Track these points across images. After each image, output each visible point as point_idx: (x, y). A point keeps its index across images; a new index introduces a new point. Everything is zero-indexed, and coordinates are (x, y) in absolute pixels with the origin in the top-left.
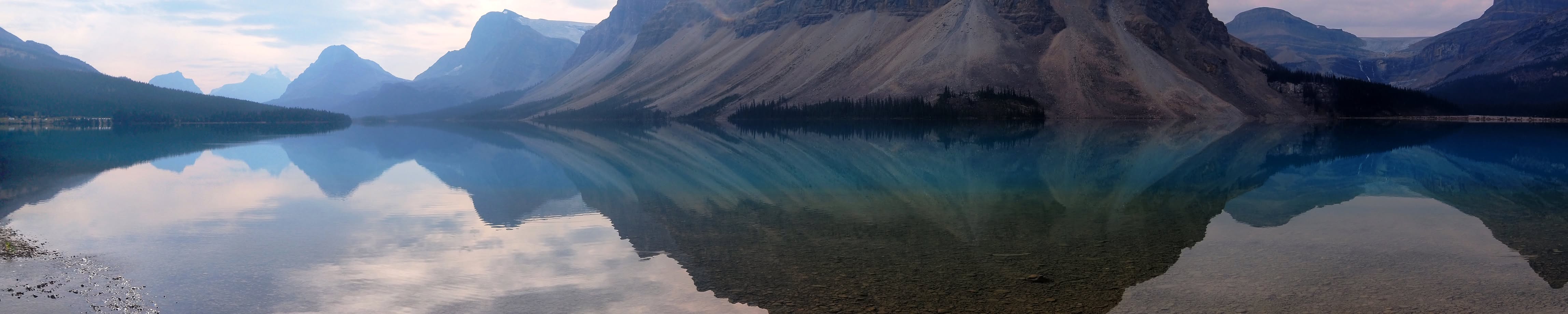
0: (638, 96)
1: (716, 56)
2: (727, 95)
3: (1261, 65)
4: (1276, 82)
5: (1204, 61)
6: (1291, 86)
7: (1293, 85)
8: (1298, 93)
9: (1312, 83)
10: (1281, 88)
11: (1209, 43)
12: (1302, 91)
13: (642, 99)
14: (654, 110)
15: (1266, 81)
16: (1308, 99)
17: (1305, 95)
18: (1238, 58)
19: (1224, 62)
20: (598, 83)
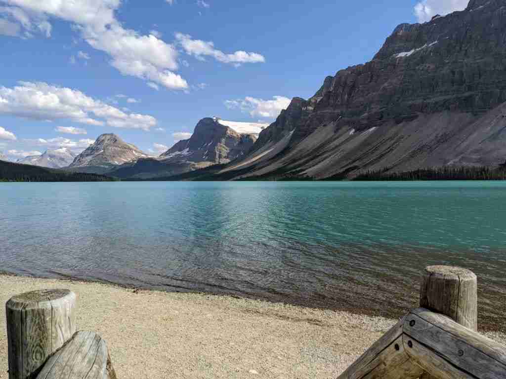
0: (294, 168)
1: (342, 143)
2: (350, 166)
13: (298, 169)
14: (305, 176)
20: (270, 160)
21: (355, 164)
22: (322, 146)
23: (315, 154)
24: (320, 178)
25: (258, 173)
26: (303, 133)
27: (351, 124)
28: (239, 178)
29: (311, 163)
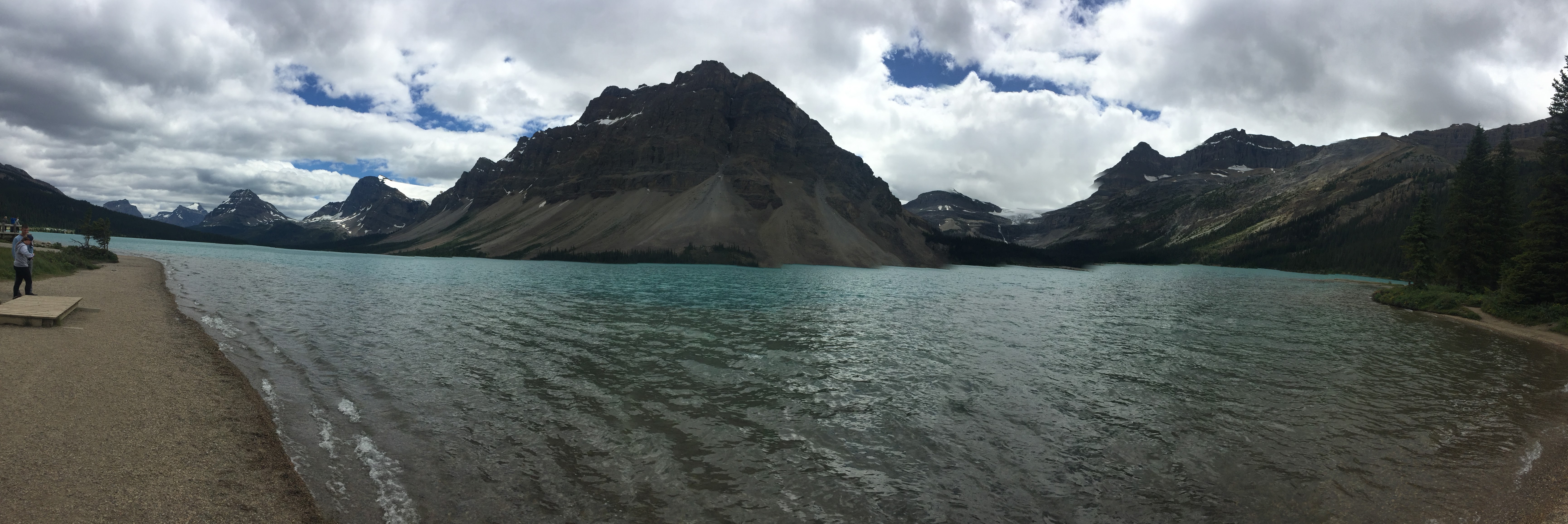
0: (467, 242)
1: (529, 217)
3: (922, 230)
4: (931, 242)
5: (882, 228)
7: (941, 244)
8: (942, 250)
9: (952, 242)
10: (933, 246)
12: (945, 247)
14: (479, 251)
15: (924, 241)
17: (947, 251)
18: (907, 225)
19: (896, 228)
20: (440, 231)
21: (542, 241)
22: (507, 217)
23: (495, 227)
24: (494, 256)
25: (423, 247)
26: (484, 201)
27: (544, 195)
28: (397, 251)
29: (489, 237)
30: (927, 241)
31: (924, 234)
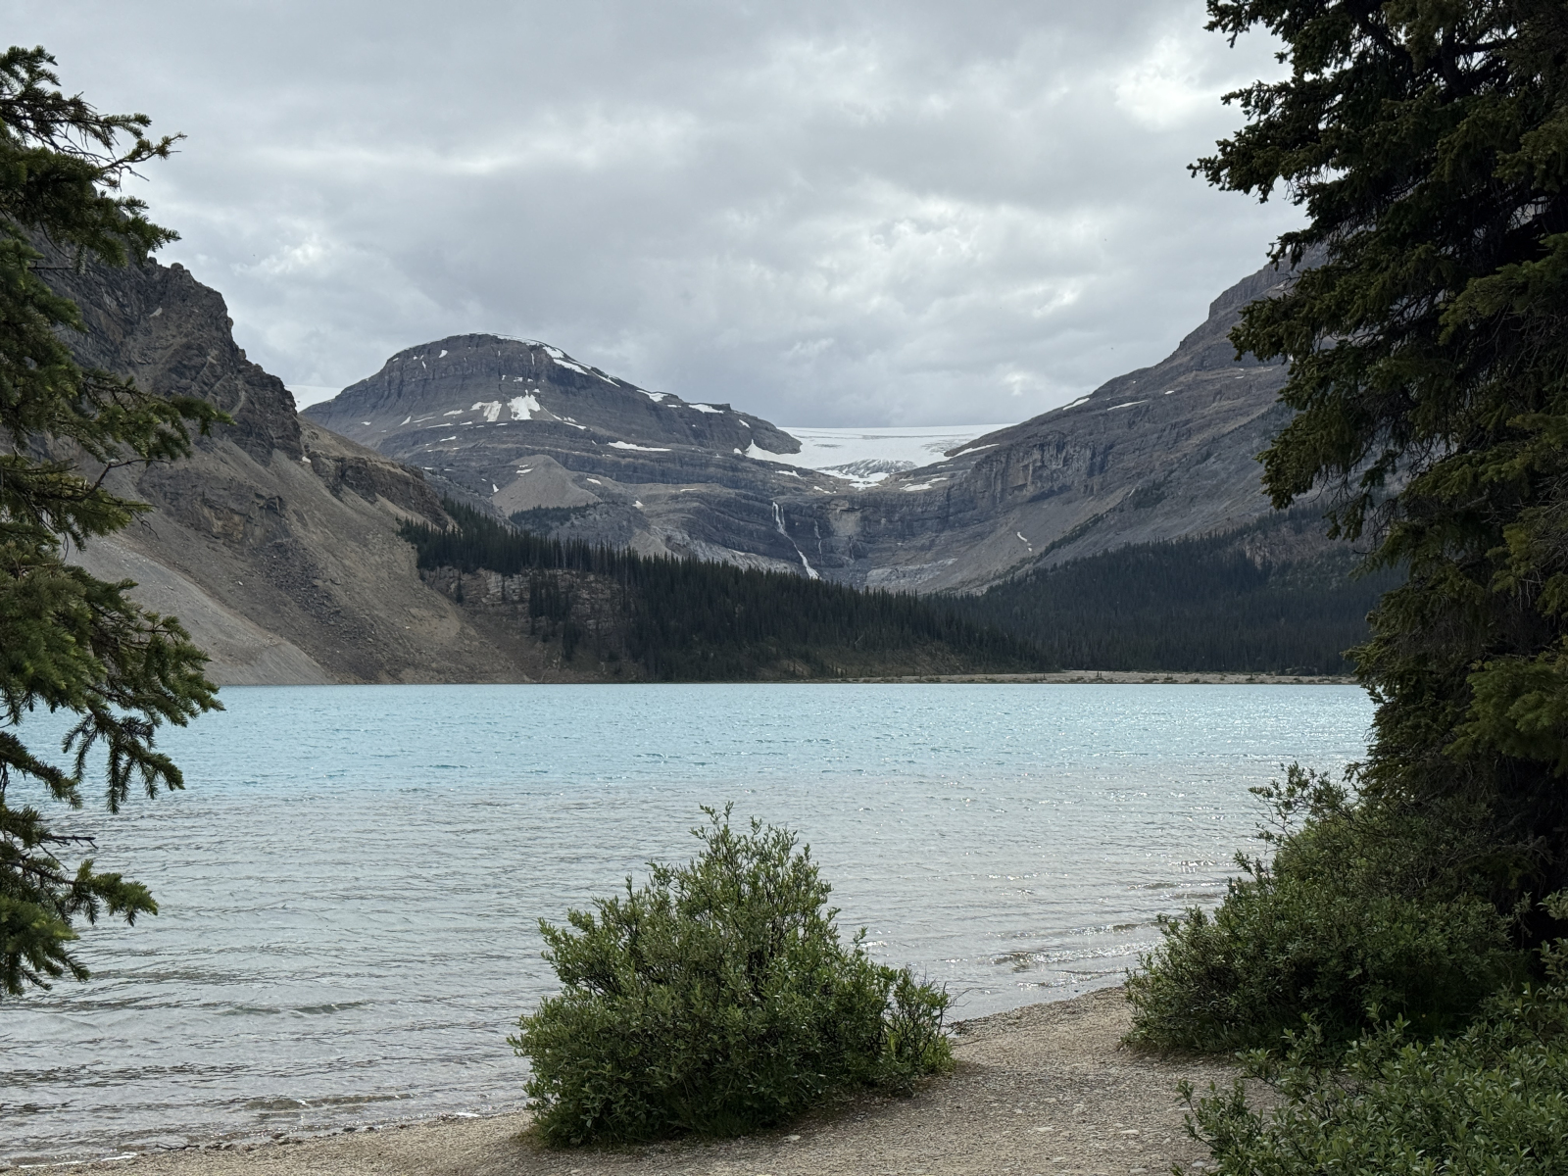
3: (403, 514)
4: (446, 568)
5: (206, 502)
6: (494, 581)
7: (500, 577)
8: (513, 602)
9: (560, 572)
10: (459, 588)
11: (228, 443)
12: (527, 596)
15: (414, 563)
16: (543, 621)
17: (536, 611)
18: (327, 493)
19: (274, 507)
30: (424, 563)
31: (409, 532)
